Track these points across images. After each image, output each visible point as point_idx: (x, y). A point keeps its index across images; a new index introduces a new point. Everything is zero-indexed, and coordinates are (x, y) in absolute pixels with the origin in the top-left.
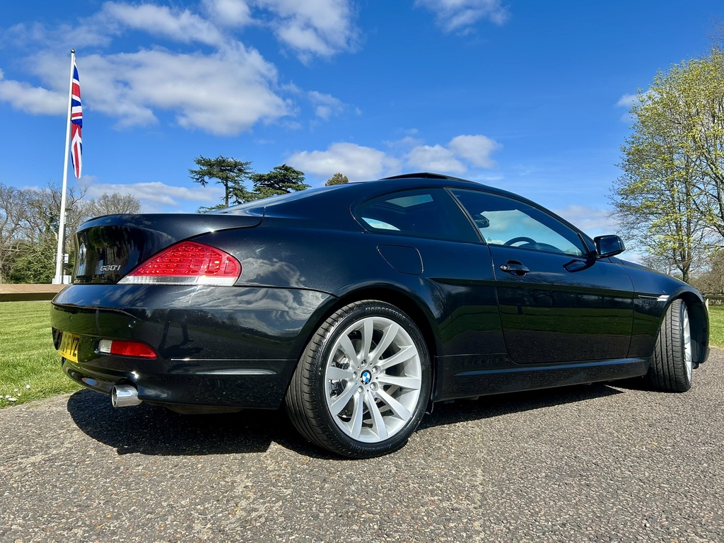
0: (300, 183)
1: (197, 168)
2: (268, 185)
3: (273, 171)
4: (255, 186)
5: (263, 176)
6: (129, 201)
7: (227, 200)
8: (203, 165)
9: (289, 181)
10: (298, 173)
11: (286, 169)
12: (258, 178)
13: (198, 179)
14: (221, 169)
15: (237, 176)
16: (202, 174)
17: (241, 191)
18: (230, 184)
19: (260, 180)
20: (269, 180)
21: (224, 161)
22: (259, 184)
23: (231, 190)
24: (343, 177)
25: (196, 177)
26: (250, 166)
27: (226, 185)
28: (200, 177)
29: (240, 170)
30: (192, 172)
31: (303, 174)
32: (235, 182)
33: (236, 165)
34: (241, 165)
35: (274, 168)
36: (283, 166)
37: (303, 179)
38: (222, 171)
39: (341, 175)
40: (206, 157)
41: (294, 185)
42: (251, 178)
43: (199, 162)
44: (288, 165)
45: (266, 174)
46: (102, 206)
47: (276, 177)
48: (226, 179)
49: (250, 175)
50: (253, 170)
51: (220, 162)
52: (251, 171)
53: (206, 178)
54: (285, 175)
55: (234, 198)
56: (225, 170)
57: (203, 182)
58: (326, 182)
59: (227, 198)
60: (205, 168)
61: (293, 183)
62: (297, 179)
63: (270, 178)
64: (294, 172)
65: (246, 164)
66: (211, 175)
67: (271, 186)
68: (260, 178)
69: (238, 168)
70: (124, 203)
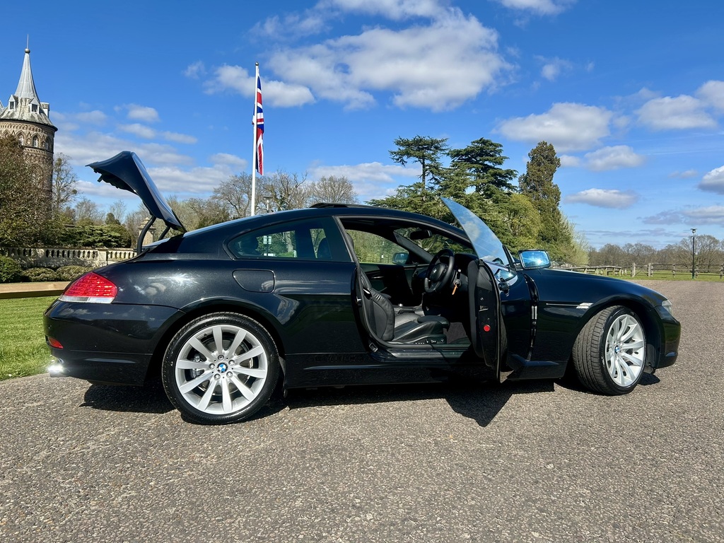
0: (498, 156)
1: (396, 148)
2: (465, 160)
3: (470, 145)
4: (453, 161)
5: (460, 151)
6: (344, 183)
7: (424, 178)
8: (402, 145)
9: (487, 154)
10: (496, 146)
11: (483, 142)
12: (456, 153)
13: (398, 159)
14: (418, 149)
15: (433, 154)
16: (401, 154)
17: (437, 168)
18: (427, 162)
19: (457, 155)
20: (466, 155)
21: (421, 140)
22: (456, 159)
23: (428, 167)
24: (548, 145)
25: (396, 157)
26: (446, 143)
27: (423, 163)
28: (400, 158)
29: (436, 148)
30: (392, 153)
31: (501, 146)
32: (432, 159)
33: (433, 143)
34: (437, 142)
35: (472, 143)
36: (480, 140)
37: (501, 151)
38: (419, 150)
39: (546, 143)
40: (405, 138)
41: (492, 158)
42: (448, 154)
43: (398, 143)
44: (485, 139)
45: (464, 149)
46: (321, 188)
47: (472, 151)
48: (423, 157)
49: (447, 152)
50: (449, 147)
51: (417, 141)
52: (447, 147)
53: (405, 158)
54: (482, 149)
55: (431, 176)
56: (423, 149)
57: (403, 162)
58: (529, 152)
59: (424, 175)
60: (402, 148)
61: (492, 156)
62: (495, 151)
63: (467, 152)
64: (492, 144)
65: (442, 141)
66: (409, 155)
67: (468, 160)
68: (457, 154)
69: (434, 145)
70: (339, 185)
